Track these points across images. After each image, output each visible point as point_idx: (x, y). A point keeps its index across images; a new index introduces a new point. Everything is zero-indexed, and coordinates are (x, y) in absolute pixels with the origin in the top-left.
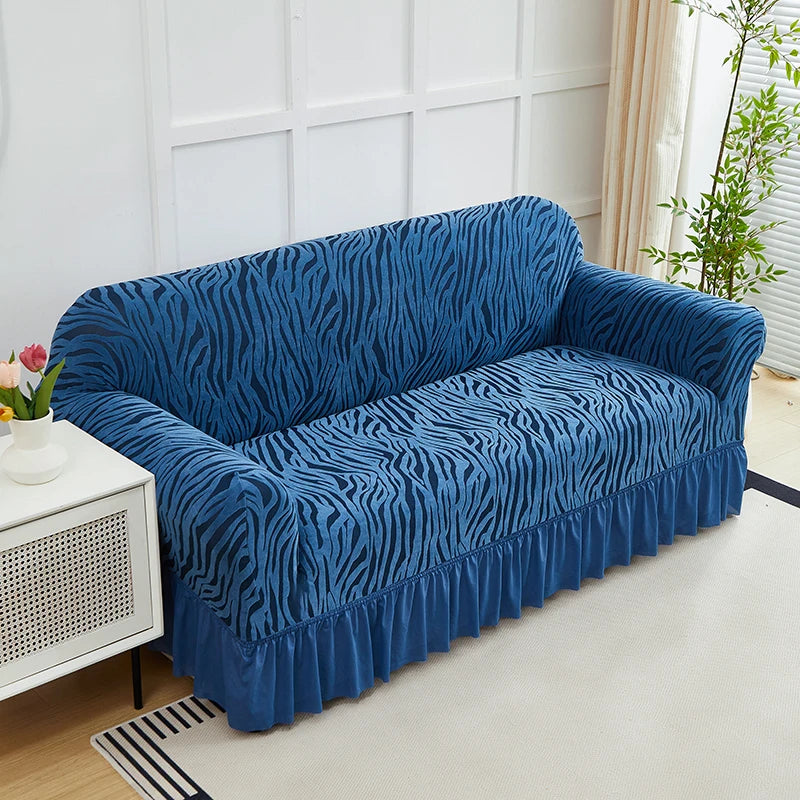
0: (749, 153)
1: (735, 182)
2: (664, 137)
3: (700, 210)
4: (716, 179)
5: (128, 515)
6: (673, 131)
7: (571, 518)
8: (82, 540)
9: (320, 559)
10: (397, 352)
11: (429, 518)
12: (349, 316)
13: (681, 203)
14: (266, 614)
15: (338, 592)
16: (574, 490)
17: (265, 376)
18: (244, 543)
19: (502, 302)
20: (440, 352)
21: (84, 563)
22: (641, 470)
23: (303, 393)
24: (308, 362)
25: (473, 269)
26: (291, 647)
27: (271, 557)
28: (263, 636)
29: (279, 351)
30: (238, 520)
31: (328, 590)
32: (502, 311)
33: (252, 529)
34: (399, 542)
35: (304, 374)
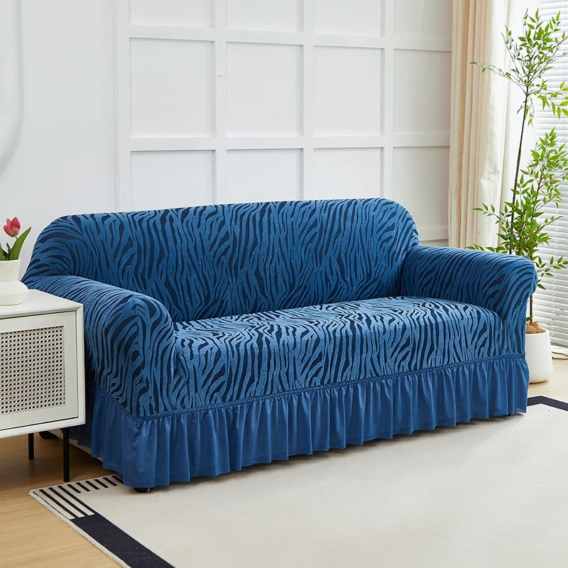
0: (539, 176)
1: (528, 193)
2: (486, 175)
3: (504, 213)
4: (515, 192)
5: (64, 329)
6: (492, 171)
7: (384, 381)
8: (32, 341)
9: (190, 367)
10: (273, 280)
11: (273, 356)
12: (237, 249)
13: (490, 209)
14: (150, 398)
15: (203, 394)
16: (386, 361)
17: (175, 280)
18: (135, 340)
19: (352, 258)
20: (306, 286)
21: (32, 358)
22: (439, 358)
23: (203, 298)
24: (207, 276)
25: (331, 232)
26: (168, 427)
27: (155, 356)
28: (148, 414)
29: (186, 264)
30: (131, 323)
31: (196, 391)
32: (352, 265)
33: (141, 332)
34: (249, 367)
35: (204, 284)
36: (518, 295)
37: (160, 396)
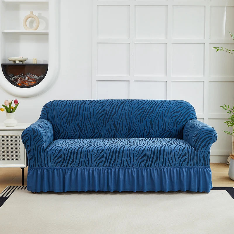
7: (132, 169)
9: (49, 153)
13: (227, 107)
14: (33, 161)
15: (53, 163)
16: (134, 161)
17: (81, 124)
18: (28, 141)
20: (135, 131)
23: (92, 132)
24: (94, 124)
25: (149, 112)
26: (39, 172)
27: (35, 148)
28: (32, 167)
30: (26, 136)
31: (50, 162)
33: (30, 139)
35: (92, 127)
36: (204, 142)
37: (37, 161)
